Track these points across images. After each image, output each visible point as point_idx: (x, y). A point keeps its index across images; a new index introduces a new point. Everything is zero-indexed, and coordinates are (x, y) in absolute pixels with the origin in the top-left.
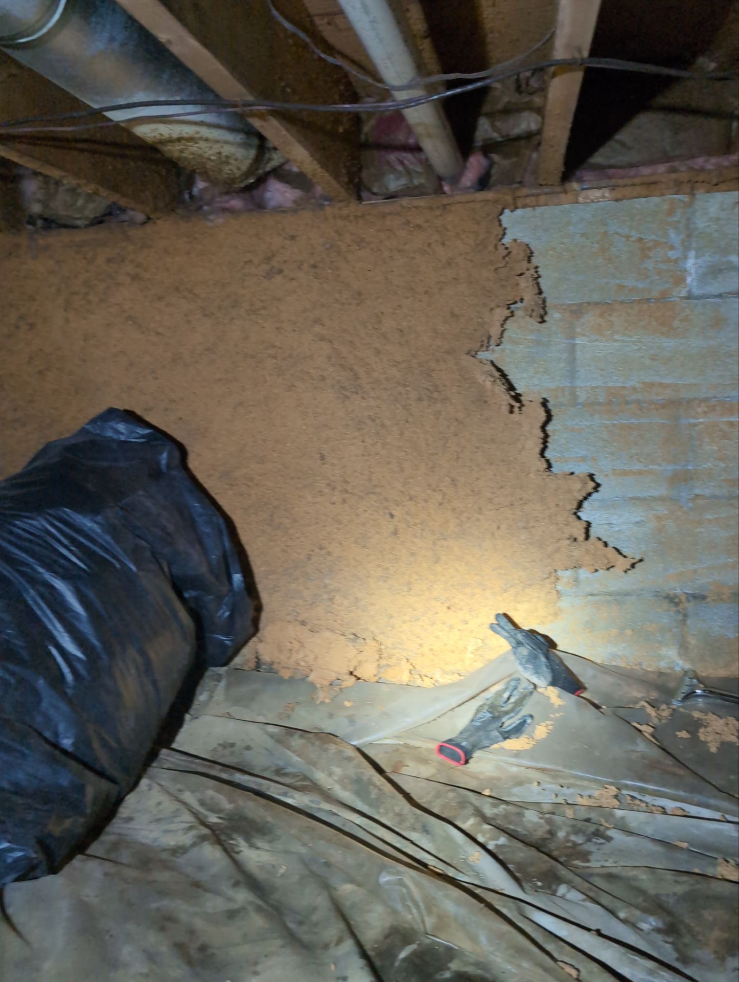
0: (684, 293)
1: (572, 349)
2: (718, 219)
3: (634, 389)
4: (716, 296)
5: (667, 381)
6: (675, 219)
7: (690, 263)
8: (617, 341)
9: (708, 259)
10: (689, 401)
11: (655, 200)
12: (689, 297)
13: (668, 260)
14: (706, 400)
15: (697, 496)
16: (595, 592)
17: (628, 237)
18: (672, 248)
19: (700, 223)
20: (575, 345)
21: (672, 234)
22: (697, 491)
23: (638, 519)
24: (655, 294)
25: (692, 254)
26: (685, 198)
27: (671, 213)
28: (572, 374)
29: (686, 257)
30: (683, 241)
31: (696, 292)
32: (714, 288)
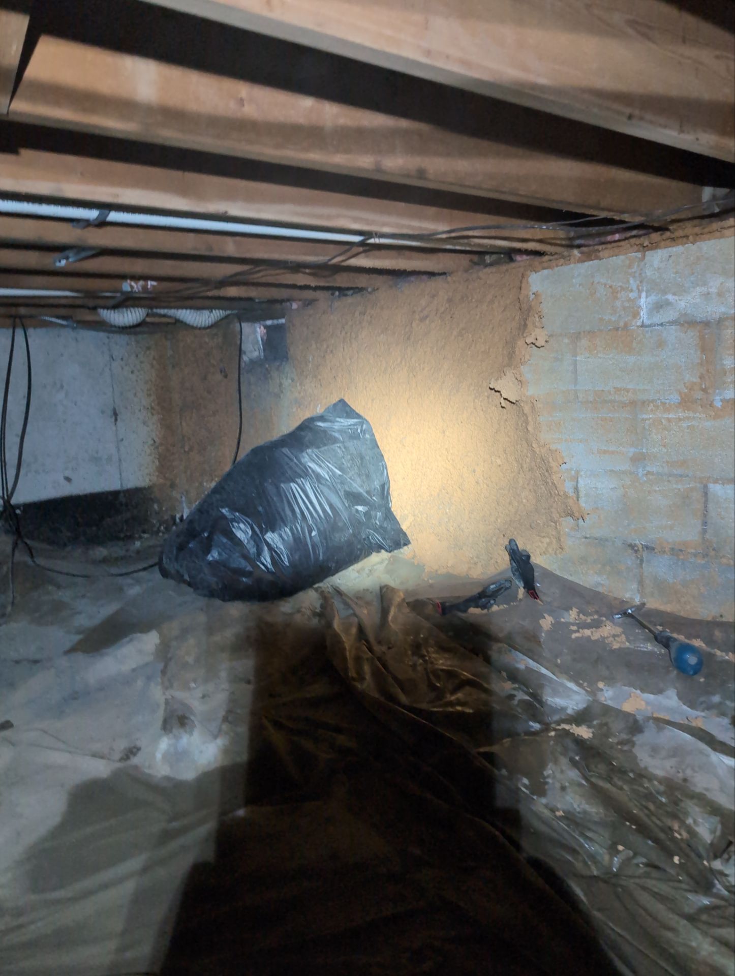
0: (639, 324)
1: (575, 363)
2: (659, 269)
3: (609, 392)
4: (658, 325)
5: (630, 386)
6: (633, 270)
7: (643, 301)
8: (600, 358)
9: (653, 298)
10: (644, 402)
11: (622, 257)
12: (643, 326)
13: (630, 300)
14: (653, 401)
15: (649, 473)
16: (588, 536)
17: (605, 285)
18: (632, 291)
19: (649, 273)
20: (576, 360)
21: (632, 281)
22: (648, 469)
23: (613, 486)
24: (622, 324)
25: (644, 294)
26: (639, 255)
27: (630, 266)
28: (576, 382)
29: (640, 297)
30: (638, 286)
31: (647, 322)
32: (657, 319)
